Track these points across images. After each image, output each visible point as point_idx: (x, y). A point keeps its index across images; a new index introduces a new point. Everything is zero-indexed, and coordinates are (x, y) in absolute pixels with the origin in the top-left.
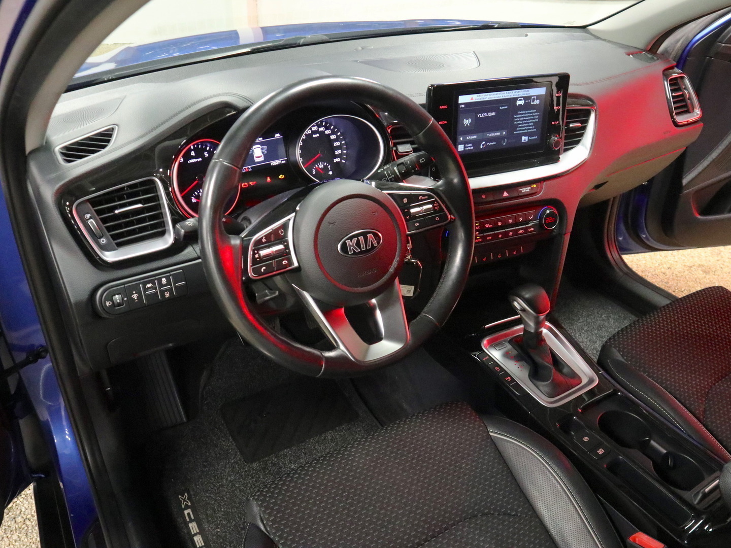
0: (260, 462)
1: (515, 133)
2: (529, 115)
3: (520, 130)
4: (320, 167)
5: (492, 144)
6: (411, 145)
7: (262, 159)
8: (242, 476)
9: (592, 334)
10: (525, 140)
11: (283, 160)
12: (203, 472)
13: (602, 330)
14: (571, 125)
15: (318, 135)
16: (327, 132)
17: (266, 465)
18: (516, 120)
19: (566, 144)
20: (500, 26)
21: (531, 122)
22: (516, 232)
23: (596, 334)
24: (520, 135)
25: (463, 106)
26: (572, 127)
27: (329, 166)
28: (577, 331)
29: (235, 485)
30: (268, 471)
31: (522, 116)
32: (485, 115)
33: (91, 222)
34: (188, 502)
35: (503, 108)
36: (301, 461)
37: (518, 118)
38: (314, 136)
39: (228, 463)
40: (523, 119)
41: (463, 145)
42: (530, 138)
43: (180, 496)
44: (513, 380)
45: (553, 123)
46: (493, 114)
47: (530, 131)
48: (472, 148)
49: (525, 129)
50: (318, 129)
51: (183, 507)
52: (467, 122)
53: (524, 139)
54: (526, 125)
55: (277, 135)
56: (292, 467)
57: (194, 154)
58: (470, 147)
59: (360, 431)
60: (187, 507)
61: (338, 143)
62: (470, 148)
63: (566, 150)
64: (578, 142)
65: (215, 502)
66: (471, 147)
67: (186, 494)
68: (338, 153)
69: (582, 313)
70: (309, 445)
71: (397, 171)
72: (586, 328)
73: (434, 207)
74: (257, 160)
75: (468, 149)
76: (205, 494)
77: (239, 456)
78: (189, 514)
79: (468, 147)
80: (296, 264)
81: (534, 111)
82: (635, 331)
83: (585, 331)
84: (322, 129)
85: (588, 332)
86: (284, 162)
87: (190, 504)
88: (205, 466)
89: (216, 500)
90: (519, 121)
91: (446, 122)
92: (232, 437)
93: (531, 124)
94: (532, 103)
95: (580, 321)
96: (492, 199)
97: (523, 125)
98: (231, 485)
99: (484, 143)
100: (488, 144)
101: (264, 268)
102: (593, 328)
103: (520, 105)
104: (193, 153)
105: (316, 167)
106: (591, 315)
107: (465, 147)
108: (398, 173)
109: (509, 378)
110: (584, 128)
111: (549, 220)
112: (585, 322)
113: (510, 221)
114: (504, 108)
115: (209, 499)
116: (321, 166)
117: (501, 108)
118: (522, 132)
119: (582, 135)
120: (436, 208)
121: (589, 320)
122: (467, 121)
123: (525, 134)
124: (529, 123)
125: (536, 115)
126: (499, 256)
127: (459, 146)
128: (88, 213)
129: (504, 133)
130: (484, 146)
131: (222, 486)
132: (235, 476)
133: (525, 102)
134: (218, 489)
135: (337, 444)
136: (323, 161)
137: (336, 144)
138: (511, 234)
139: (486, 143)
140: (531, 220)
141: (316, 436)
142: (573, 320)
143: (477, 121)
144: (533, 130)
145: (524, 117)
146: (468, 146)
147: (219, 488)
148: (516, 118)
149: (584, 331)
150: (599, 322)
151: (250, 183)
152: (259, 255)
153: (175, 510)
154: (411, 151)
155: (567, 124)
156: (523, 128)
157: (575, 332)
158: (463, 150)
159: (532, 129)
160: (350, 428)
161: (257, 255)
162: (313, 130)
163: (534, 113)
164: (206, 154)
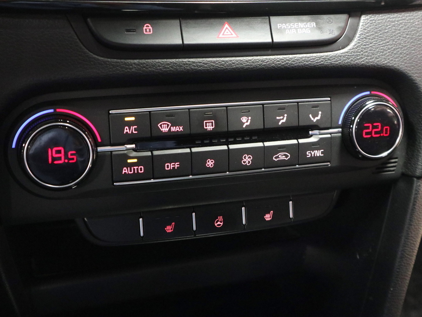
22: (264, 156)
111: (371, 130)
126: (219, 223)
140: (315, 127)
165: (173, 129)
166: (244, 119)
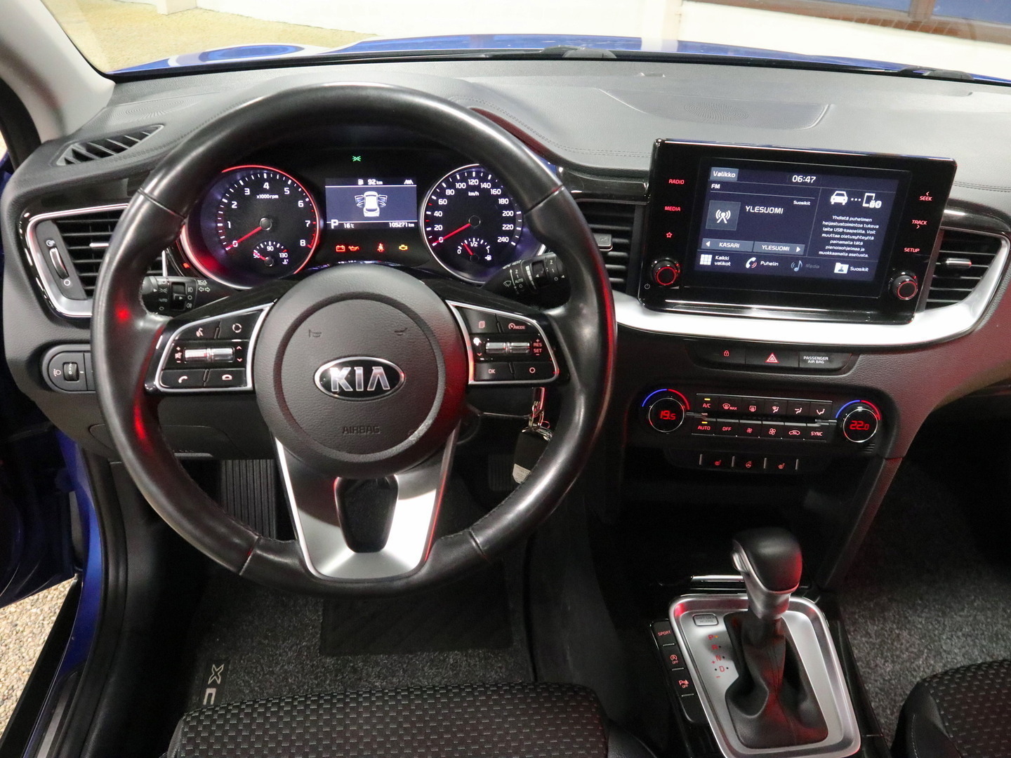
0: (337, 660)
1: (821, 253)
2: (856, 225)
3: (833, 251)
4: (472, 245)
5: (771, 264)
6: (613, 237)
7: (376, 214)
8: (304, 670)
9: (975, 645)
10: (841, 270)
11: (411, 223)
12: (260, 643)
13: (997, 644)
14: (950, 261)
15: (477, 193)
16: (495, 192)
17: (345, 667)
18: (825, 229)
19: (932, 294)
20: (933, 75)
21: (858, 240)
22: (783, 431)
23: (983, 646)
24: (832, 261)
25: (718, 186)
26: (951, 265)
27: (489, 247)
28: (947, 629)
29: (287, 679)
30: (341, 677)
31: (842, 224)
32: (762, 210)
33: (54, 254)
34: (218, 678)
35: (799, 203)
36: (394, 680)
37: (831, 227)
38: (470, 194)
39: (297, 645)
40: (841, 230)
41: (711, 256)
42: (852, 269)
43: (214, 666)
44: (691, 688)
45: (907, 250)
46: (779, 211)
47: (854, 255)
48: (729, 264)
49: (844, 251)
50: (480, 185)
51: (209, 682)
52: (723, 216)
53: (841, 268)
54: (846, 243)
55: (409, 182)
56: (377, 684)
57: (268, 187)
58: (724, 262)
59: (501, 668)
60: (214, 685)
61: (510, 213)
62: (724, 264)
63: (930, 306)
64: (962, 296)
65: (250, 692)
66: (726, 261)
67: (222, 666)
68: (507, 229)
69: (974, 600)
70: (417, 660)
71: (529, 273)
72: (967, 630)
73: (532, 347)
74: (367, 214)
75: (719, 264)
76: (244, 676)
77: (316, 640)
78: (210, 695)
79: (720, 261)
80: (249, 386)
81: (867, 220)
82: (1003, 679)
83: (963, 635)
84: (485, 185)
85: (969, 639)
86: (413, 225)
87: (219, 682)
88: (266, 637)
89: (252, 691)
90: (833, 232)
91: (679, 209)
92: (323, 610)
93: (858, 243)
94: (865, 205)
95: (962, 613)
96: (742, 362)
97: (841, 242)
98: (283, 677)
99: (753, 259)
100: (762, 262)
101: (185, 377)
102: (983, 634)
103: (838, 205)
104: (266, 186)
105: (464, 243)
106: (989, 609)
107: (714, 260)
108: (530, 278)
109: (686, 682)
110: (982, 272)
111: (856, 425)
112: (971, 619)
113: (776, 409)
114: (802, 203)
115: (245, 686)
116: (474, 244)
117: (795, 202)
118: (836, 254)
119: (973, 284)
120: (536, 351)
121: (981, 617)
122: (723, 214)
123: (843, 260)
124: (853, 240)
125: (872, 229)
126: (748, 465)
127: (703, 256)
128: (51, 239)
129: (798, 249)
130: (754, 265)
131: (272, 673)
132: (296, 666)
133: (849, 200)
134: (264, 675)
135: (456, 675)
136: (478, 235)
137: (507, 213)
138: (772, 432)
139: (758, 261)
140: (822, 418)
141: (435, 651)
142: (950, 607)
143: (744, 218)
144: (862, 255)
145: (844, 227)
146: (720, 258)
147: (266, 675)
148: (827, 226)
149: (960, 634)
150: (1000, 626)
151: (350, 248)
152: (183, 356)
153: (197, 682)
154: (609, 248)
155: (942, 257)
156: (840, 248)
157: (944, 629)
158: (709, 264)
159: (859, 252)
160: (490, 657)
161: (180, 354)
162: (471, 183)
163: (867, 223)
164: (287, 191)
165: (731, 408)
166: (774, 408)
